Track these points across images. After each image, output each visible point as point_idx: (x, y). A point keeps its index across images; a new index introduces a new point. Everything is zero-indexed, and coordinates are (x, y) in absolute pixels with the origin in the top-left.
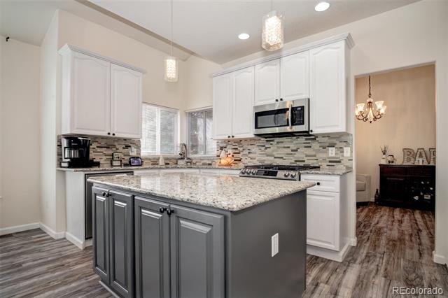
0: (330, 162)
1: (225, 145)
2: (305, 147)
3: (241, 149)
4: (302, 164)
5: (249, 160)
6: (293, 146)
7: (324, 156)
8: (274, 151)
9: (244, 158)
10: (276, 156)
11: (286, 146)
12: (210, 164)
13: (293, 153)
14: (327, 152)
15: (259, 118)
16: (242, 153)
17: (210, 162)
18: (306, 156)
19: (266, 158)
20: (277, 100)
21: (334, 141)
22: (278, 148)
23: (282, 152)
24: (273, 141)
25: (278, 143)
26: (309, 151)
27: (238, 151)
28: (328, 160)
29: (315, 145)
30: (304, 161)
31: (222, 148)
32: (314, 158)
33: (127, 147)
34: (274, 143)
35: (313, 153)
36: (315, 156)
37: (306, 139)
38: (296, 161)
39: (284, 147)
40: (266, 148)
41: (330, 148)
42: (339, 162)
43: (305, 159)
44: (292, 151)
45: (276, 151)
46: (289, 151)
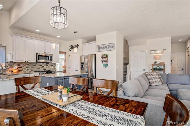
1: (13, 64)
4: (45, 70)
5: (27, 70)
6: (43, 65)
7: (51, 68)
8: (37, 66)
10: (37, 68)
13: (43, 67)
16: (23, 68)
21: (53, 64)
23: (40, 67)
26: (47, 67)
27: (21, 67)
29: (49, 65)
31: (10, 65)
36: (49, 68)
40: (34, 66)
41: (52, 66)
42: (54, 69)
43: (46, 69)
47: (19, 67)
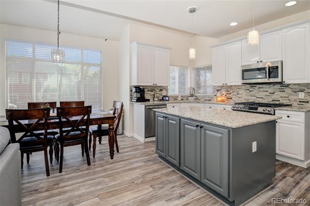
0: (300, 102)
1: (220, 89)
2: (280, 91)
3: (232, 91)
4: (277, 103)
5: (237, 98)
6: (270, 90)
7: (295, 97)
8: (256, 93)
9: (234, 97)
10: (258, 96)
11: (265, 90)
12: (210, 100)
13: (270, 95)
14: (298, 95)
15: (245, 73)
16: (232, 94)
17: (210, 99)
18: (281, 97)
19: (250, 98)
20: (258, 62)
21: (304, 88)
22: (259, 91)
23: (262, 94)
24: (255, 87)
25: (259, 88)
26: (283, 94)
27: (229, 93)
28: (298, 100)
29: (288, 90)
30: (279, 101)
31: (218, 90)
32: (288, 99)
33: (161, 90)
34: (256, 88)
35: (287, 96)
36: (288, 97)
37: (281, 86)
38: (272, 100)
39: (264, 91)
40: (250, 91)
41: (300, 93)
42: (308, 102)
43: (280, 99)
44: (270, 93)
45: (258, 93)
46: (267, 93)
47: (227, 92)
